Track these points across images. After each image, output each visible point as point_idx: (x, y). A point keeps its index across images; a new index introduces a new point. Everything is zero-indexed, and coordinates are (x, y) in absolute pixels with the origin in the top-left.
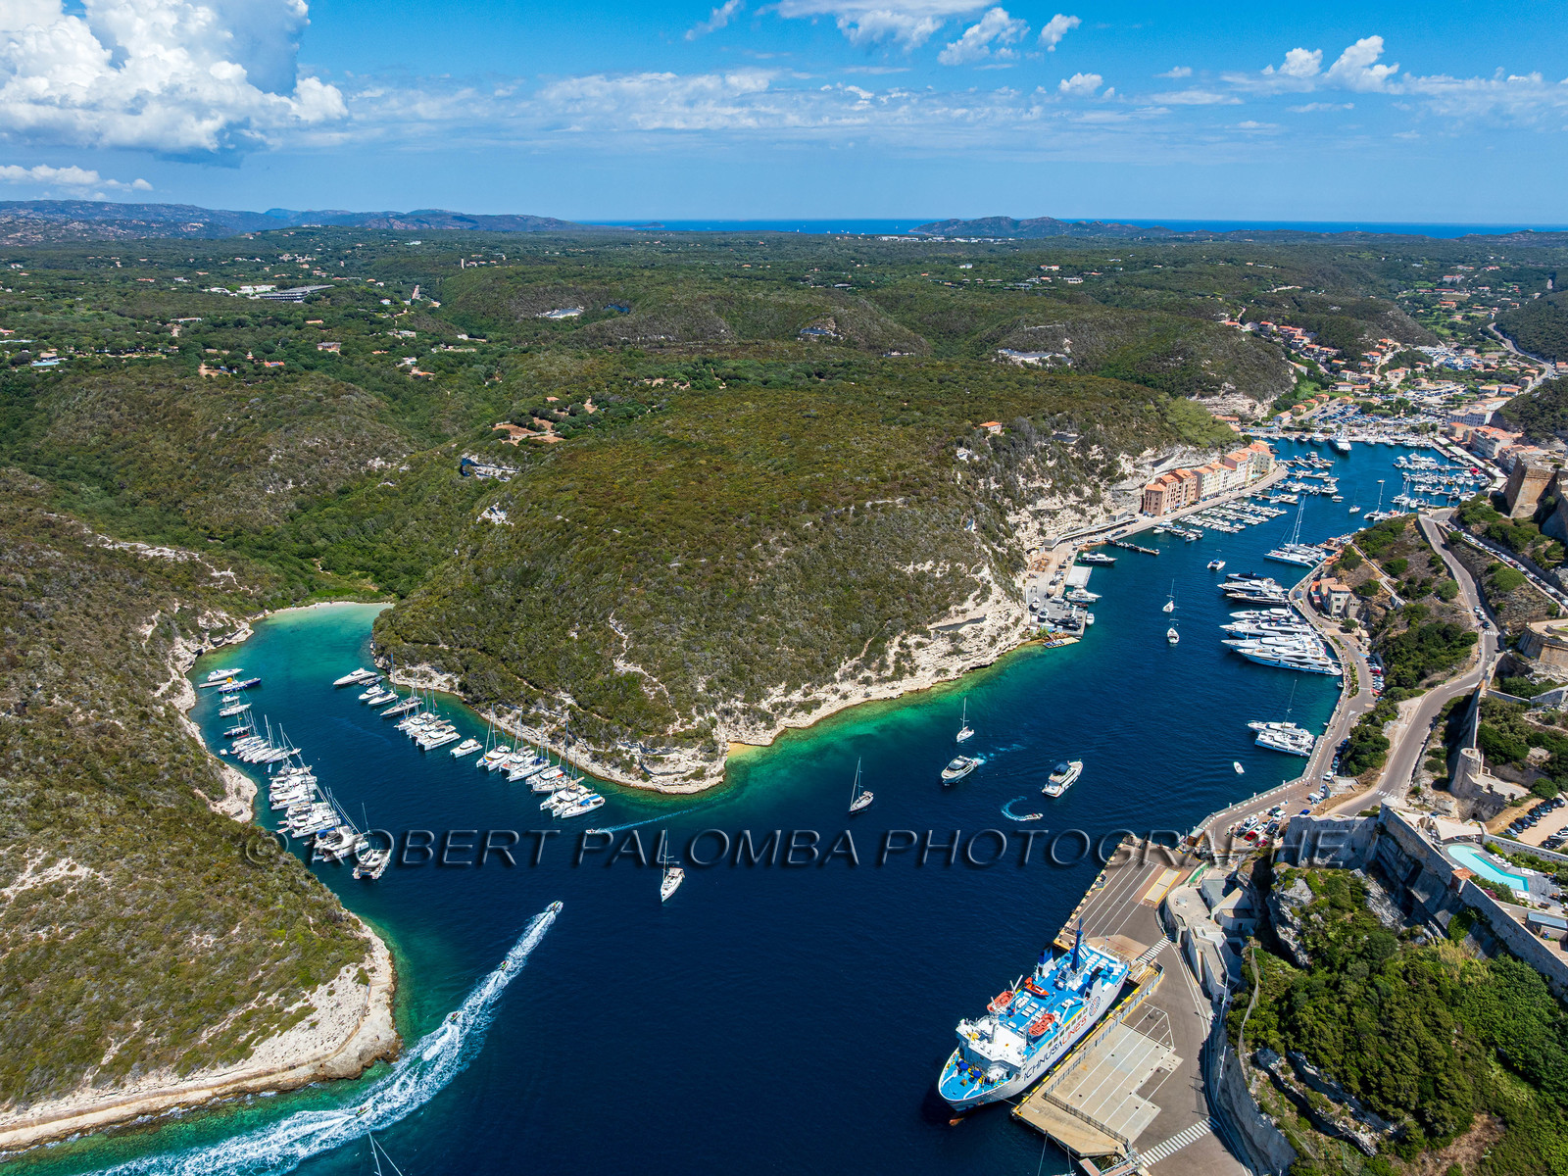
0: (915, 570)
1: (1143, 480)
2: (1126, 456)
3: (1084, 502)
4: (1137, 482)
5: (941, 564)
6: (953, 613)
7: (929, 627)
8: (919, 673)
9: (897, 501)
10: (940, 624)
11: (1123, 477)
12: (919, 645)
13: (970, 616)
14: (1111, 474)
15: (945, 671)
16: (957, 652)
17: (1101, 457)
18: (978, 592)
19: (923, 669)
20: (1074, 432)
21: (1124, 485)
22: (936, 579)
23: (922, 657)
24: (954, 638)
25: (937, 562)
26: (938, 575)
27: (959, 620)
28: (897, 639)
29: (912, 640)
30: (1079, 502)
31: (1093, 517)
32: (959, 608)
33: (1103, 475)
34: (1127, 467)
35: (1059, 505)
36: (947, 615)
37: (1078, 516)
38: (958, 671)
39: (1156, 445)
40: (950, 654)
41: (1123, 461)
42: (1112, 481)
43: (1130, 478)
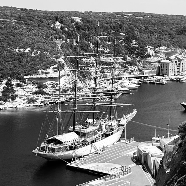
0: (19, 51)
3: (127, 63)
4: (156, 59)
6: (40, 73)
7: (25, 77)
8: (17, 99)
9: (13, 21)
10: (32, 77)
11: (149, 56)
12: (18, 85)
13: (49, 76)
14: (142, 55)
19: (20, 98)
20: (122, 33)
25: (33, 49)
26: (33, 55)
27: (44, 76)
41: (149, 49)
42: (143, 57)
43: (152, 57)
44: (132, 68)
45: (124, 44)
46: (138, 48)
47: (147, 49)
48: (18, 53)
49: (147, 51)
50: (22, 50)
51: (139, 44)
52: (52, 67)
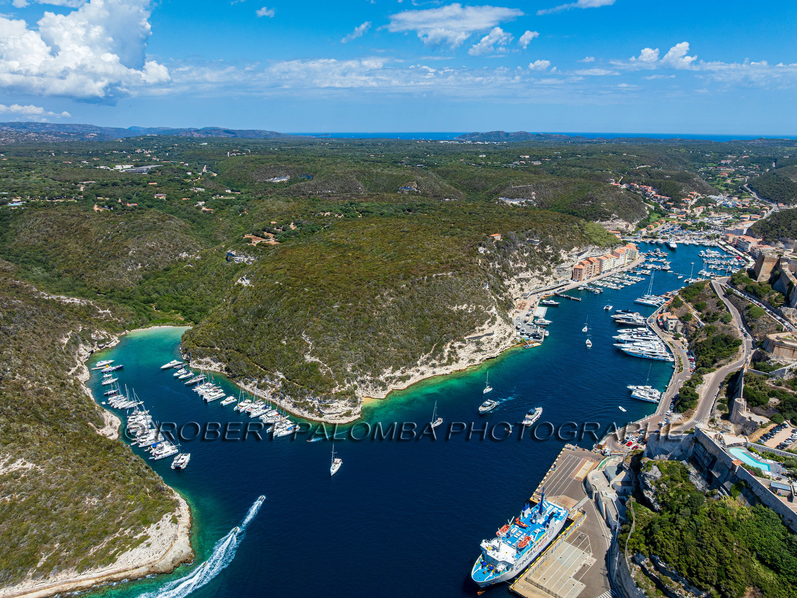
0: (458, 309)
1: (573, 263)
2: (564, 251)
3: (543, 274)
4: (570, 264)
5: (471, 306)
6: (477, 331)
7: (465, 338)
8: (460, 361)
9: (449, 274)
10: (470, 336)
11: (563, 261)
12: (460, 347)
13: (486, 332)
14: (556, 260)
15: (474, 360)
16: (480, 350)
17: (551, 252)
18: (490, 320)
19: (462, 359)
20: (537, 239)
21: (563, 265)
22: (469, 313)
23: (462, 353)
24: (478, 343)
25: (469, 305)
26: (469, 311)
27: (480, 334)
28: (449, 344)
29: (456, 345)
30: (540, 274)
31: (548, 282)
32: (480, 328)
33: (552, 260)
34: (564, 256)
35: (530, 276)
36: (474, 331)
37: (540, 281)
38: (480, 360)
39: (579, 245)
40: (476, 352)
41: (562, 254)
42: (557, 264)
43: (566, 262)
44: (548, 278)
45: (538, 251)
46: (552, 254)
47: (560, 254)
48: (456, 311)
49: (561, 256)
50: (460, 307)
51: (553, 249)
52: (486, 322)
